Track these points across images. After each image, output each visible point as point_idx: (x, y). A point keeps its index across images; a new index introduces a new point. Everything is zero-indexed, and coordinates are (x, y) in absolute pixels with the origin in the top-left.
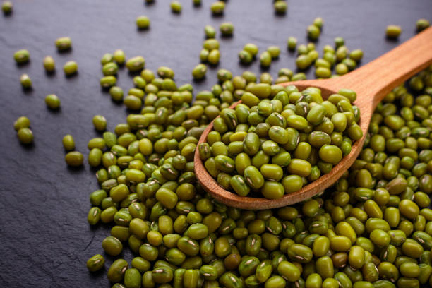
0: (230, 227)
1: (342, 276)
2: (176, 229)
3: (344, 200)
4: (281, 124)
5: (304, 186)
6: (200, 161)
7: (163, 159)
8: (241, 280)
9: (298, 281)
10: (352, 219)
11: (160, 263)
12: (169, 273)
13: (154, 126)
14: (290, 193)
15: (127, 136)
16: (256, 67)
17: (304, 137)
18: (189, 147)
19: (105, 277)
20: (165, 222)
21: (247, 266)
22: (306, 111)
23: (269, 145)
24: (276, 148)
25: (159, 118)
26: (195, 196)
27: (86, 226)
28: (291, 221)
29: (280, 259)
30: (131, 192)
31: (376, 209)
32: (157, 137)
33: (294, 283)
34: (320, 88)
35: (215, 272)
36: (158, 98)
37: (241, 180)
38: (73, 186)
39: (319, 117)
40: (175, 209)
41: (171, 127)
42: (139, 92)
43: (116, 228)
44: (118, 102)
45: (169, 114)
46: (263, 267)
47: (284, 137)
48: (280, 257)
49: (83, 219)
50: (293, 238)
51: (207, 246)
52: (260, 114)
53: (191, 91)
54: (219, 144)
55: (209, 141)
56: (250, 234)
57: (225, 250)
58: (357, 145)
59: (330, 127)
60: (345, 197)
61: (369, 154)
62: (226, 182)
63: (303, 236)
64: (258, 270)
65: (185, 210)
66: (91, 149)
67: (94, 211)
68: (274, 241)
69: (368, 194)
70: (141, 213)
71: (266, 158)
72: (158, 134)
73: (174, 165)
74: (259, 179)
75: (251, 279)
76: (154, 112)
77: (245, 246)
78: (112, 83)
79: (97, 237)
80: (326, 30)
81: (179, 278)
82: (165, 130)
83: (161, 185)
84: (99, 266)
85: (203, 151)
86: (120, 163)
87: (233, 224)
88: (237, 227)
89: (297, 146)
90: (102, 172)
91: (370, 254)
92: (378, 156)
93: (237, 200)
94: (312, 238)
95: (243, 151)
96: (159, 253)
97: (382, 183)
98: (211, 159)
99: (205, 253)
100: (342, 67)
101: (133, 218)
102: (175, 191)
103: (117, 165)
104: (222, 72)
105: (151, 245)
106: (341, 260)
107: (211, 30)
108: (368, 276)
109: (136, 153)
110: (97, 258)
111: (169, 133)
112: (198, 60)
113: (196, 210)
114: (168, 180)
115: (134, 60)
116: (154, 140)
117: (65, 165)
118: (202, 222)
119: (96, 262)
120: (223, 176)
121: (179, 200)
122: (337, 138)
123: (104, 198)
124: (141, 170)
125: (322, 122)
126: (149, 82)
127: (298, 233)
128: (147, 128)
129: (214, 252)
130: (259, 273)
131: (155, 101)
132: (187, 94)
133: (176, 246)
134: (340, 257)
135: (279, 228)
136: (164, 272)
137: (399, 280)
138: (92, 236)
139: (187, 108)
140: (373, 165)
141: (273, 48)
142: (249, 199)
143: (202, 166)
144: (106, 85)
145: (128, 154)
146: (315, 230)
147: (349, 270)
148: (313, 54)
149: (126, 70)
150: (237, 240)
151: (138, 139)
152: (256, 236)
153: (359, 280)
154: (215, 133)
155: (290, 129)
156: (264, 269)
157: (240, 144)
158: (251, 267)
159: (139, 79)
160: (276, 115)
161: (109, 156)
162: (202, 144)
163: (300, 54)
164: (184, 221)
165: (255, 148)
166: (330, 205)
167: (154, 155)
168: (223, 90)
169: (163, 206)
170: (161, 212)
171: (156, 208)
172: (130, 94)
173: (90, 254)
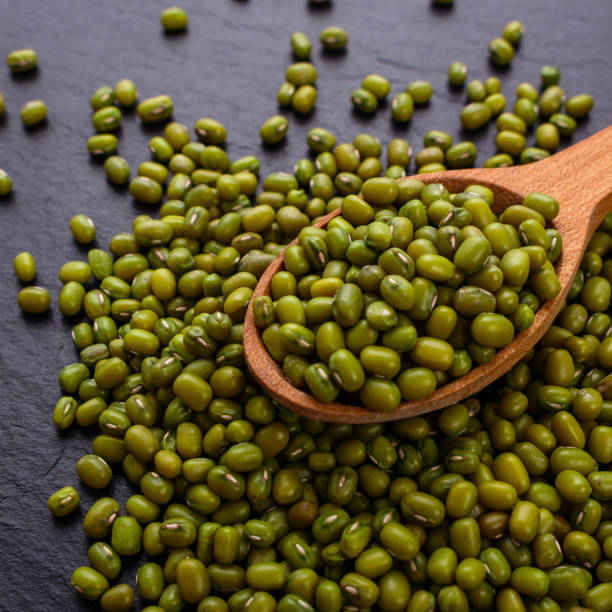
0: (304, 451)
1: (494, 555)
2: (208, 449)
3: (517, 408)
4: (405, 271)
5: (440, 386)
6: (255, 330)
7: (192, 311)
8: (314, 549)
9: (415, 560)
10: (527, 447)
11: (176, 510)
12: (188, 530)
13: (181, 241)
14: (413, 401)
15: (132, 259)
16: (383, 122)
17: (446, 295)
18: (238, 296)
19: (80, 528)
20: (188, 434)
21: (326, 526)
22: (453, 245)
23: (379, 311)
24: (390, 318)
25: (191, 227)
26: (244, 388)
27: (50, 430)
28: (414, 443)
29: (387, 518)
30: (133, 372)
31: (572, 429)
32: (184, 266)
33: (407, 563)
34: (491, 186)
35: (269, 534)
36: (193, 185)
37: (323, 373)
38: (30, 352)
39: (478, 257)
40: (206, 411)
41: (213, 245)
42: (158, 169)
43: (102, 440)
44: (119, 186)
45: (212, 219)
46: (354, 532)
47: (407, 298)
48: (387, 512)
49: (45, 417)
50: (414, 477)
51: (259, 484)
52: (368, 247)
53: (255, 172)
54: (290, 300)
55: (273, 293)
56: (338, 465)
57: (291, 492)
58: (547, 309)
59: (496, 278)
60: (519, 403)
61: (578, 315)
62: (297, 375)
63: (434, 474)
64: (345, 535)
65: (224, 416)
66: (65, 282)
67: (65, 404)
68: (380, 481)
69: (564, 399)
70: (147, 416)
71: (372, 334)
72: (187, 260)
73: (209, 331)
74: (356, 375)
75: (332, 549)
76: (183, 213)
77: (327, 485)
78: (109, 148)
79: (68, 452)
80: (527, 47)
81: (207, 541)
82: (201, 251)
83: (184, 364)
84: (69, 507)
85: (260, 311)
86: (115, 312)
87: (309, 445)
88: (317, 450)
89: (431, 313)
90: (83, 329)
91: (550, 515)
92: (594, 321)
93: (315, 408)
94: (447, 480)
95: (331, 318)
96: (175, 490)
97: (595, 376)
98: (275, 327)
99: (254, 497)
100: (548, 131)
101: (133, 424)
102: (207, 379)
103: (110, 315)
104: (318, 133)
105: (162, 476)
106: (496, 526)
107: (302, 41)
108: (541, 559)
109: (146, 296)
110: (66, 494)
111: (207, 259)
112: (274, 105)
113: (244, 417)
114: (197, 357)
115: (153, 103)
116: (178, 272)
117: (17, 311)
118: (252, 441)
119: (64, 501)
120: (293, 361)
121: (215, 396)
122: (508, 299)
123: (84, 379)
124: (152, 330)
125: (481, 268)
126: (178, 150)
127: (425, 467)
128: (168, 246)
129: (271, 495)
130: (345, 541)
131: (187, 191)
132: (246, 177)
133: (203, 480)
134: (494, 520)
135: (390, 458)
136: (180, 529)
137: (600, 566)
138: (60, 449)
139: (246, 207)
140: (580, 342)
141: (420, 85)
142: (336, 407)
143: (257, 339)
144: (98, 152)
145: (131, 296)
146: (454, 466)
147: (509, 545)
148: (496, 99)
149: (138, 121)
150: (315, 473)
151: (152, 266)
152: (348, 470)
153: (524, 565)
154: (285, 276)
155: (420, 282)
156: (356, 534)
157: (327, 302)
158: (332, 529)
159: (160, 143)
160: (396, 254)
161: (96, 298)
162: (260, 298)
163: (470, 100)
164: (221, 436)
165: (352, 314)
166: (490, 415)
167: (178, 301)
168: (317, 171)
169: (185, 406)
170: (182, 416)
171: (173, 408)
172: (141, 174)
173: (56, 482)
